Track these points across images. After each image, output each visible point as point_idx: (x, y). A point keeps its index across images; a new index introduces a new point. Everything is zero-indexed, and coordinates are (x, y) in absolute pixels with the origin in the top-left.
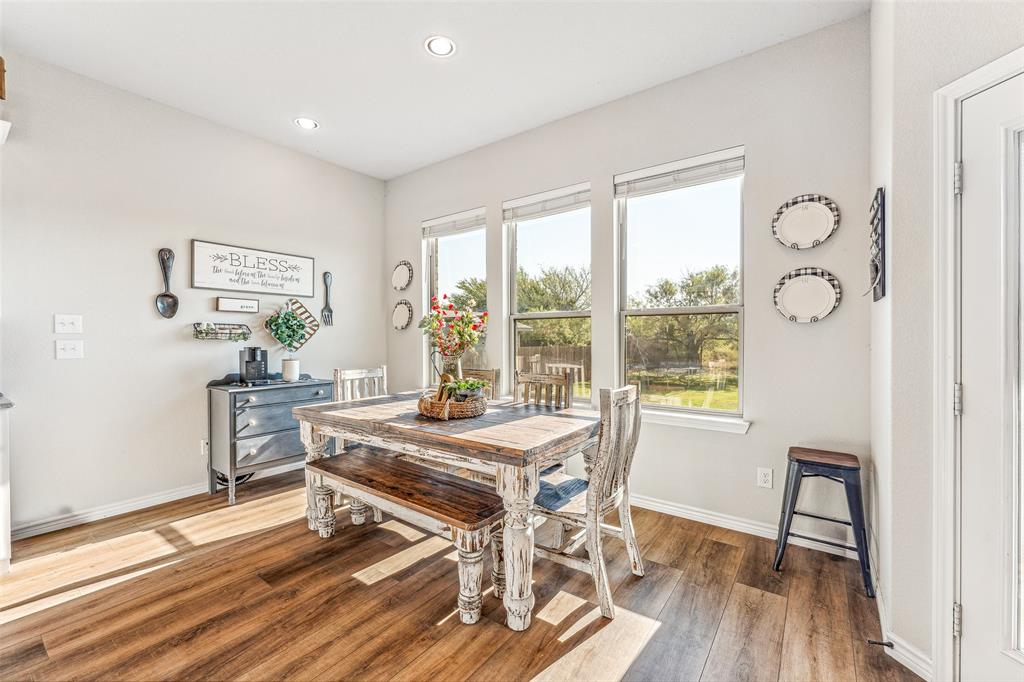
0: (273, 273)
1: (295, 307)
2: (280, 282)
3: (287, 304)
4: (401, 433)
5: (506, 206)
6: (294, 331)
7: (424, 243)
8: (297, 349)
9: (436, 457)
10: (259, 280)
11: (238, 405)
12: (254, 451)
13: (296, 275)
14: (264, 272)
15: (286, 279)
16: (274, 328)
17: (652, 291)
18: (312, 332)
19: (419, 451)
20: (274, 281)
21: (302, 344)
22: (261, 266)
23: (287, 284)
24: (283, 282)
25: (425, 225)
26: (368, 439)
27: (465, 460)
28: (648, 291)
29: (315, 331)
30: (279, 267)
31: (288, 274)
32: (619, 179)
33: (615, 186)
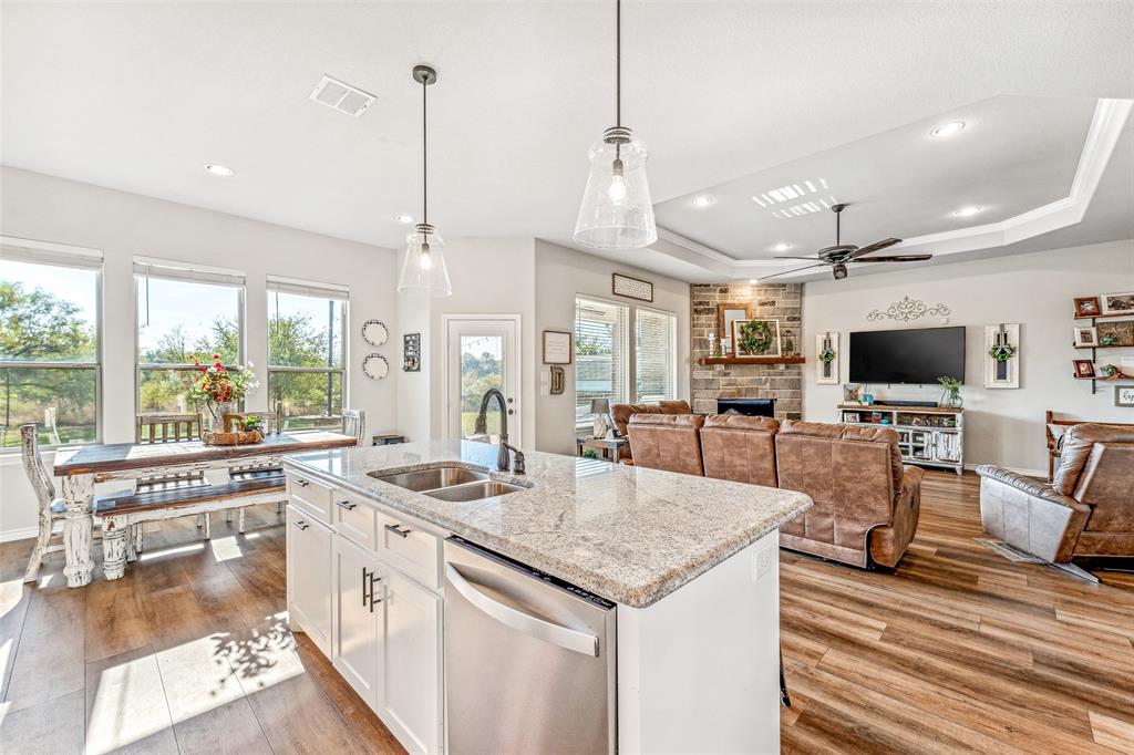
5: (137, 260)
32: (270, 278)
33: (268, 282)
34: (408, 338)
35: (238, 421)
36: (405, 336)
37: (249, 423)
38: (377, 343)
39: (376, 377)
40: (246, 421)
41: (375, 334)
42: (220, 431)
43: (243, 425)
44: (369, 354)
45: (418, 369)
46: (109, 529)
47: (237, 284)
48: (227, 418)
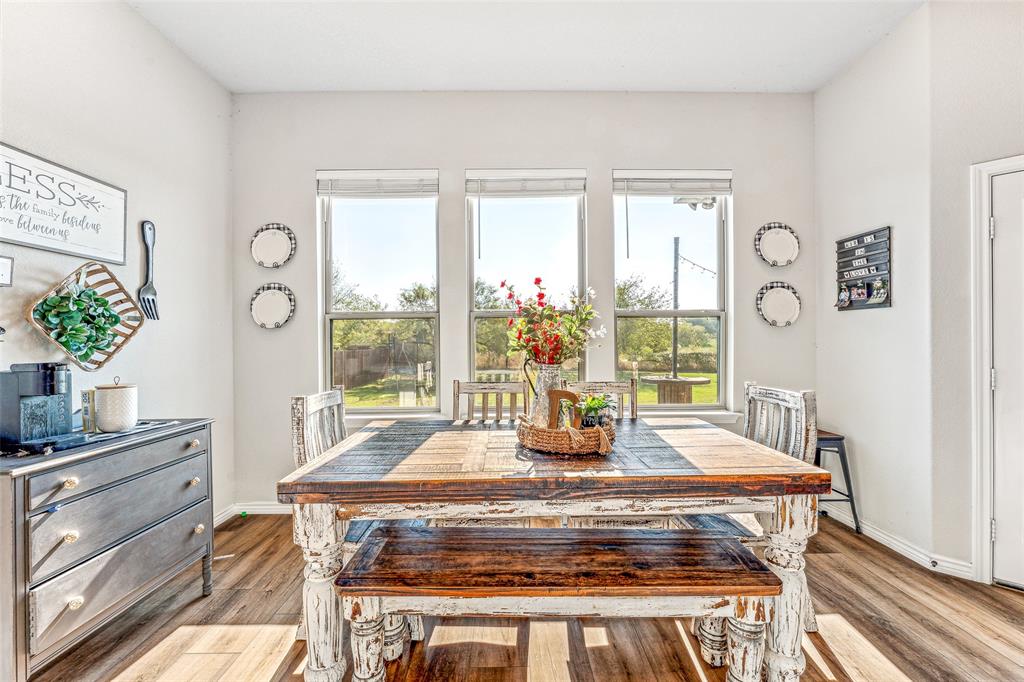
0: (44, 205)
1: (93, 279)
2: (59, 225)
3: (78, 274)
4: (608, 486)
5: (470, 175)
6: (98, 329)
7: (318, 201)
8: (100, 364)
9: (666, 509)
10: (14, 215)
11: (35, 502)
12: (76, 599)
13: (92, 216)
14: (23, 199)
15: (71, 221)
16: (55, 321)
17: (407, 295)
18: (128, 331)
19: (632, 506)
20: (48, 222)
21: (110, 355)
22: (16, 183)
23: (75, 232)
24: (65, 227)
25: (321, 176)
26: (508, 508)
27: (722, 502)
28: (403, 295)
29: (135, 329)
30: (59, 194)
31: (78, 212)
32: (618, 174)
33: (614, 180)
34: (849, 245)
35: (569, 403)
36: (841, 244)
37: (590, 409)
38: (782, 261)
39: (781, 322)
40: (583, 405)
41: (778, 246)
42: (542, 424)
43: (578, 412)
44: (767, 282)
45: (888, 302)
46: (354, 618)
47: (575, 190)
48: (554, 395)
